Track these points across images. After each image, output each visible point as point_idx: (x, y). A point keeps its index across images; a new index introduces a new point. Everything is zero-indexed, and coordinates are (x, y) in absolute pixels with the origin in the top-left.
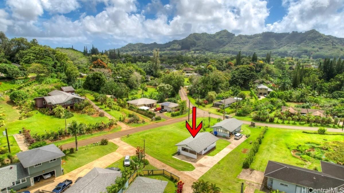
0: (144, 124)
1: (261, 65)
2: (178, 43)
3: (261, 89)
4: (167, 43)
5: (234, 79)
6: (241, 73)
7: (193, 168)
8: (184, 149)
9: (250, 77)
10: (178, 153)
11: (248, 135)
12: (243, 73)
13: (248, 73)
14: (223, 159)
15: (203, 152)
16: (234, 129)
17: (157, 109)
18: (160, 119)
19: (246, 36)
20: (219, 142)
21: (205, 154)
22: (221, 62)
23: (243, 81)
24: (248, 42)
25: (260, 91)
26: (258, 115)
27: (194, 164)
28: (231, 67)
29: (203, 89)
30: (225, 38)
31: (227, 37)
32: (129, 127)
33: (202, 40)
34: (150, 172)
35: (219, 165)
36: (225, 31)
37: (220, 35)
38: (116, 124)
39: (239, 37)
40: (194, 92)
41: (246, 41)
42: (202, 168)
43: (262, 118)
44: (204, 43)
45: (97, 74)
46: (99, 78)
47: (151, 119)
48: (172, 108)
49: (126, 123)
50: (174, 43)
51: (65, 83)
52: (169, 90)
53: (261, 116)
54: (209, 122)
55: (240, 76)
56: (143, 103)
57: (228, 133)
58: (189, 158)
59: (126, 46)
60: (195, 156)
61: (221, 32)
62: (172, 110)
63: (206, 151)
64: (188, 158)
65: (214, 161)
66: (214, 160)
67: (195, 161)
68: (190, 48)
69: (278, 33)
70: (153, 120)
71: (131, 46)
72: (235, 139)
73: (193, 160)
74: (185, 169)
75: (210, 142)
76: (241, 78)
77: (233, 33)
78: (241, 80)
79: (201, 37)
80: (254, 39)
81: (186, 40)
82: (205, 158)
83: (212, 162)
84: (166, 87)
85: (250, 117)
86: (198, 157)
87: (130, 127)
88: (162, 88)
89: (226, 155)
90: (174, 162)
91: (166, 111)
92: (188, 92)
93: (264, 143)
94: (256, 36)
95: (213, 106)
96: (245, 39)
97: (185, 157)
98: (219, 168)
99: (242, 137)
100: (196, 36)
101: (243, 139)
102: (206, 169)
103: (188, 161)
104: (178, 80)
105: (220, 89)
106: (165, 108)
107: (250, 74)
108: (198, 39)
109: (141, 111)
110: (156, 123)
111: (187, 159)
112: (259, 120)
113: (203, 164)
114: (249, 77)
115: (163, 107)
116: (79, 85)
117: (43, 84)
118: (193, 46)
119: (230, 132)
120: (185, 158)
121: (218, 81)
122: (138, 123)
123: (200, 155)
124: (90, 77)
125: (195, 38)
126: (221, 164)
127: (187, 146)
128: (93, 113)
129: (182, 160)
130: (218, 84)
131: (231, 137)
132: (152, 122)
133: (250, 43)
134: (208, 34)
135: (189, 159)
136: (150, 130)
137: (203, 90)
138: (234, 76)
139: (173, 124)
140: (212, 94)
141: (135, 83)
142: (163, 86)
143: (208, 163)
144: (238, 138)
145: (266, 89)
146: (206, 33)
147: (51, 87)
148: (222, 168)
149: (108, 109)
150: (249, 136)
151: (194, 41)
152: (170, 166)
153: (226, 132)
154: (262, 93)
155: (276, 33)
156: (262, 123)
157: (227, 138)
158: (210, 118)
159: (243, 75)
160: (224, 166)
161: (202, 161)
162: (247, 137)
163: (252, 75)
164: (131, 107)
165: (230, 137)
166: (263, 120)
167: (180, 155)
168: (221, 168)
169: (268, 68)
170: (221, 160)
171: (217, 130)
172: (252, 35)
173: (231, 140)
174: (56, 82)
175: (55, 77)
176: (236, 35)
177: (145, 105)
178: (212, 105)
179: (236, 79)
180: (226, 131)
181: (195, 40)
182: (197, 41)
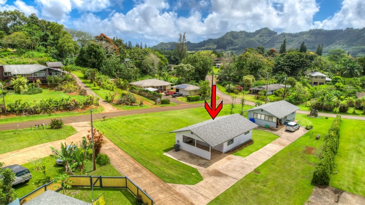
0: (142, 108)
1: (311, 56)
2: (213, 42)
3: (316, 77)
4: (201, 42)
5: (279, 67)
6: (288, 58)
7: (200, 178)
8: (190, 141)
9: (300, 64)
10: (177, 148)
11: (309, 126)
12: (291, 58)
13: (297, 59)
14: (265, 164)
15: (226, 148)
16: (285, 115)
17: (169, 93)
18: (169, 103)
19: (290, 35)
20: (258, 134)
21: (229, 152)
22: (262, 50)
23: (291, 69)
24: (292, 41)
25: (314, 80)
26: (320, 101)
27: (202, 170)
28: (274, 54)
29: (237, 75)
30: (266, 36)
31: (268, 36)
32: (116, 109)
33: (239, 39)
34: (94, 180)
35: (257, 176)
36: (266, 29)
37: (261, 33)
38: (97, 105)
39: (282, 35)
40: (225, 79)
41: (289, 40)
42: (217, 178)
43: (327, 105)
44: (242, 42)
45: (92, 46)
46: (95, 52)
47: (154, 103)
48: (190, 91)
49: (113, 105)
50: (209, 42)
51: (54, 58)
52: (190, 71)
53: (325, 104)
54: (243, 106)
55: (287, 62)
56: (151, 85)
57: (275, 120)
58: (196, 158)
59: (158, 45)
60: (207, 154)
61: (261, 30)
62: (189, 94)
63: (232, 146)
64: (193, 157)
65: (245, 166)
66: (247, 165)
67: (206, 163)
68: (226, 47)
69: (329, 31)
70: (157, 103)
71: (163, 45)
72: (287, 131)
73: (203, 162)
74: (180, 179)
75: (240, 130)
76: (288, 65)
77: (275, 31)
78: (287, 68)
79: (239, 35)
80: (300, 37)
81: (223, 39)
82: (229, 159)
83: (243, 168)
84: (186, 68)
85: (305, 106)
86: (213, 157)
87: (118, 110)
88: (180, 68)
89: (272, 156)
90: (161, 163)
91: (181, 95)
92: (218, 80)
93: (344, 140)
94: (302, 34)
95: (250, 93)
96: (289, 38)
97: (188, 155)
98: (258, 182)
99: (298, 129)
100: (233, 34)
101: (301, 132)
102: (227, 181)
103: (191, 163)
104: (204, 62)
105: (260, 76)
106: (181, 92)
107: (300, 60)
108: (235, 38)
109: (144, 93)
110: (161, 107)
111: (190, 159)
112: (322, 110)
113: (222, 172)
114: (298, 64)
115: (177, 90)
116: (71, 61)
117: (22, 57)
118: (230, 45)
119: (278, 119)
120: (187, 157)
121: (257, 65)
122: (133, 105)
123: (217, 153)
124: (84, 49)
125: (232, 37)
126: (262, 172)
127: (192, 133)
128: (71, 91)
129: (180, 160)
130: (257, 69)
131: (279, 128)
132: (155, 106)
133: (294, 42)
134: (247, 33)
135: (195, 160)
136: (146, 114)
137: (237, 77)
138: (279, 63)
139: (185, 110)
140: (248, 78)
141: (151, 67)
142: (181, 67)
143: (234, 170)
144: (292, 130)
145: (323, 77)
146: (244, 32)
147: (31, 61)
148: (265, 182)
149: (98, 87)
150: (311, 127)
151: (230, 40)
152: (150, 171)
153: (270, 120)
154: (317, 83)
155: (326, 31)
156: (328, 113)
157: (271, 129)
158: (243, 100)
159: (290, 61)
160: (269, 177)
161: (221, 164)
162: (308, 129)
163: (302, 61)
164: (132, 88)
165: (277, 127)
166: (328, 109)
167: (178, 152)
168: (262, 182)
169: (321, 60)
170: (262, 165)
171: (255, 117)
172: (297, 33)
173: (280, 132)
174: (42, 57)
175: (42, 51)
176: (278, 33)
177: (153, 87)
178: (248, 92)
179: (280, 67)
180: (271, 116)
181: (232, 39)
182: (234, 40)
